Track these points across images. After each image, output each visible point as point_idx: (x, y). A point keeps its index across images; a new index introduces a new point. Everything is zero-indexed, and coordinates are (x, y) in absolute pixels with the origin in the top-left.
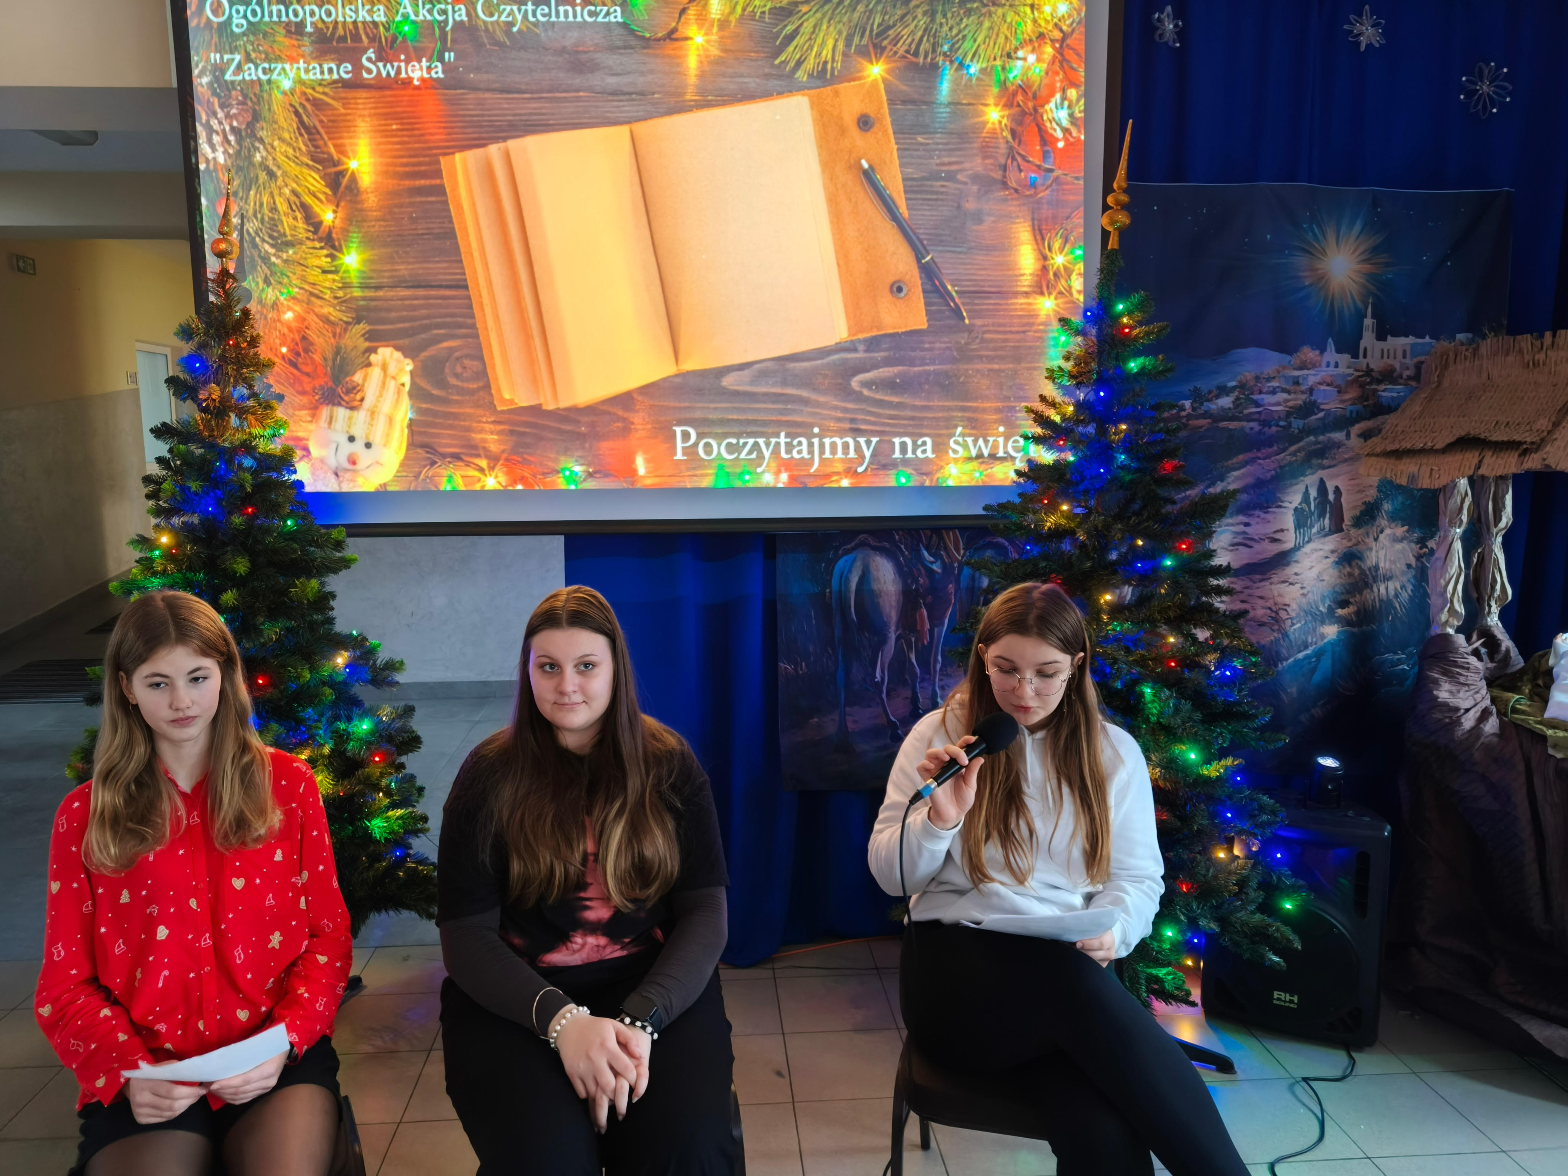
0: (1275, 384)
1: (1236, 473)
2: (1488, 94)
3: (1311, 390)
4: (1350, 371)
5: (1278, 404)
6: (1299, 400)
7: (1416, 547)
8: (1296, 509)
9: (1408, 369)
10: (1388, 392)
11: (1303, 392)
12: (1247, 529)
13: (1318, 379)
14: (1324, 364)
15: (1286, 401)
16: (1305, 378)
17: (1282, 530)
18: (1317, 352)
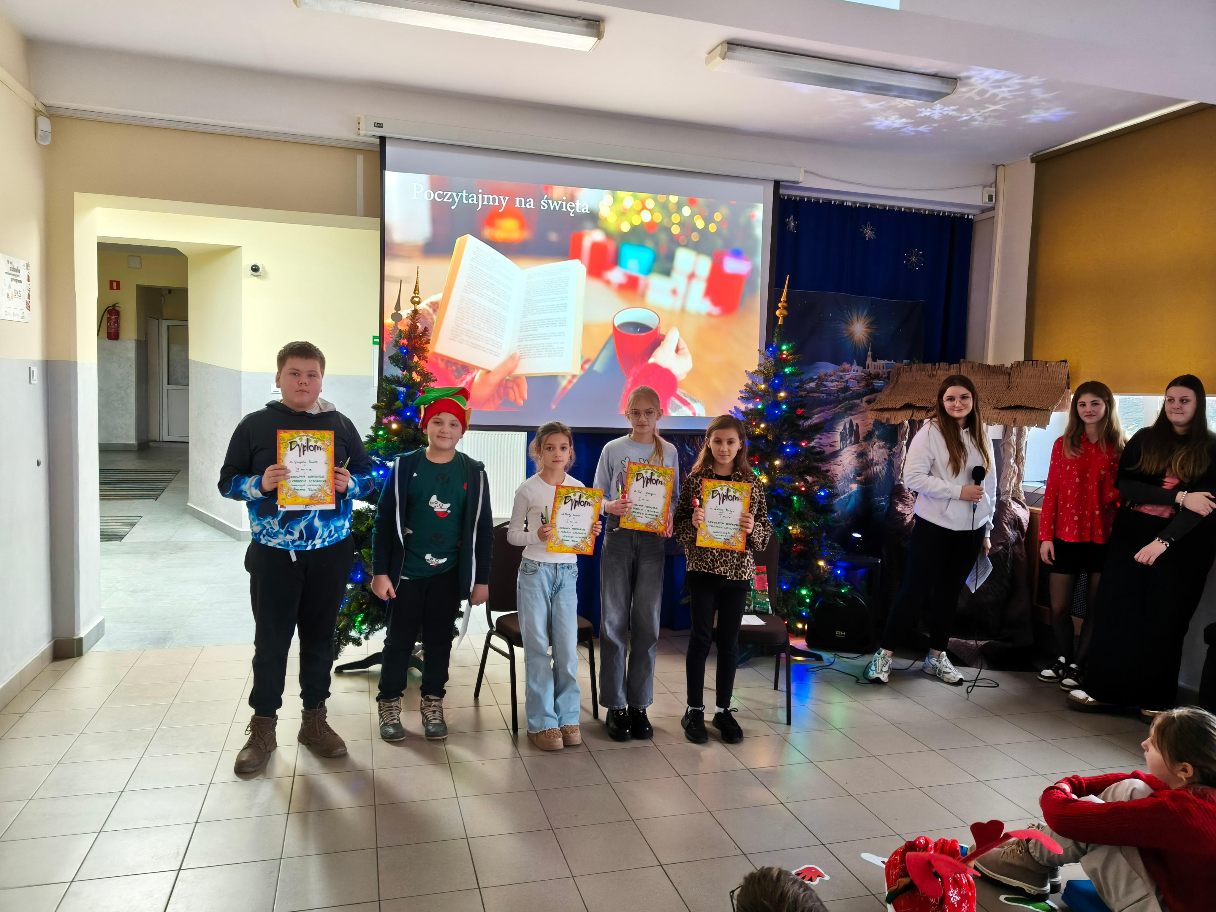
0: (833, 378)
1: (816, 416)
2: (915, 263)
3: (847, 381)
4: (863, 374)
5: (834, 387)
6: (842, 385)
7: (888, 451)
8: (841, 432)
9: (884, 374)
10: (878, 383)
11: (844, 382)
12: (820, 441)
13: (849, 376)
14: (852, 370)
15: (837, 385)
16: (845, 376)
17: (835, 442)
18: (849, 365)
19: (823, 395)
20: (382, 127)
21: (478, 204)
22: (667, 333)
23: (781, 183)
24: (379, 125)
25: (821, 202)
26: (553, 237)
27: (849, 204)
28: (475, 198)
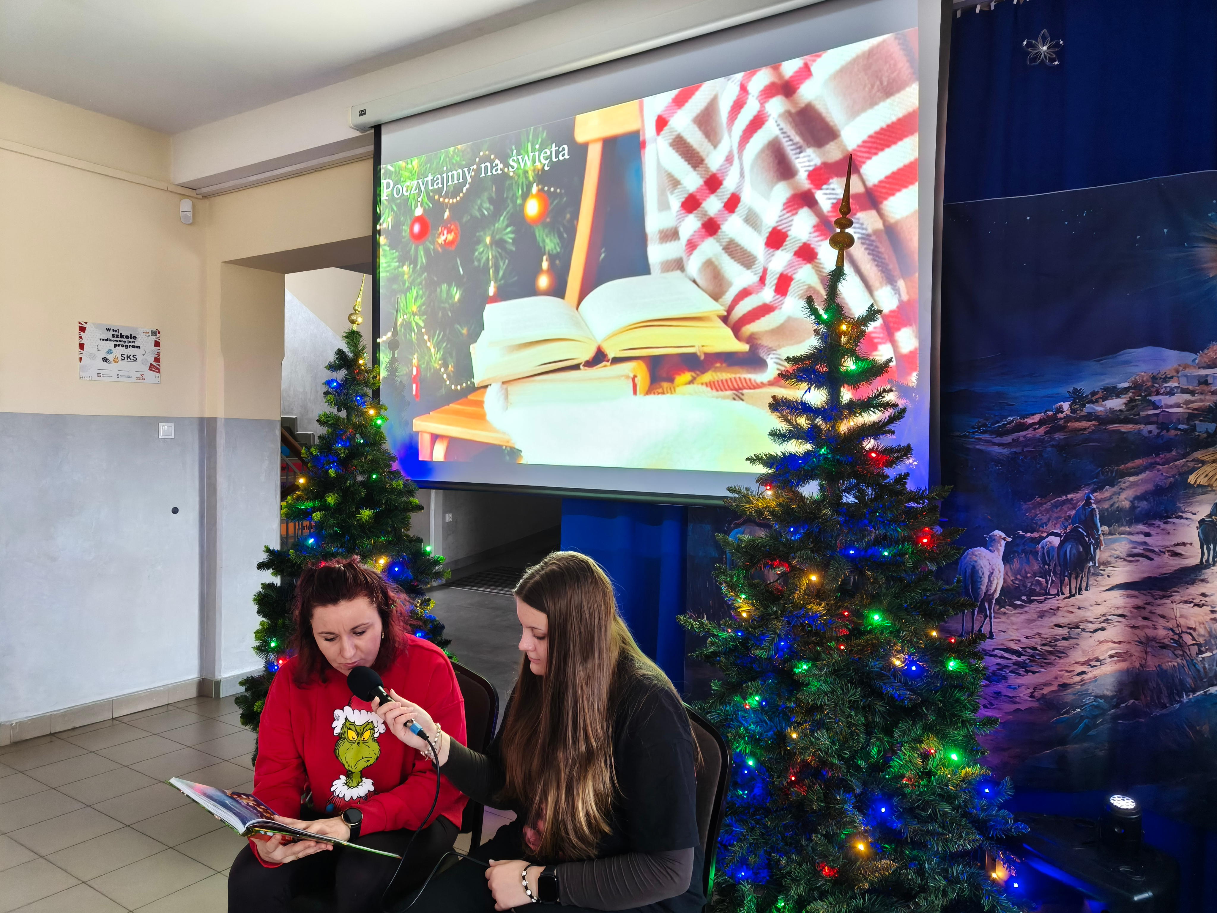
6: (1208, 401)
19: (1148, 427)
20: (365, 114)
24: (362, 113)
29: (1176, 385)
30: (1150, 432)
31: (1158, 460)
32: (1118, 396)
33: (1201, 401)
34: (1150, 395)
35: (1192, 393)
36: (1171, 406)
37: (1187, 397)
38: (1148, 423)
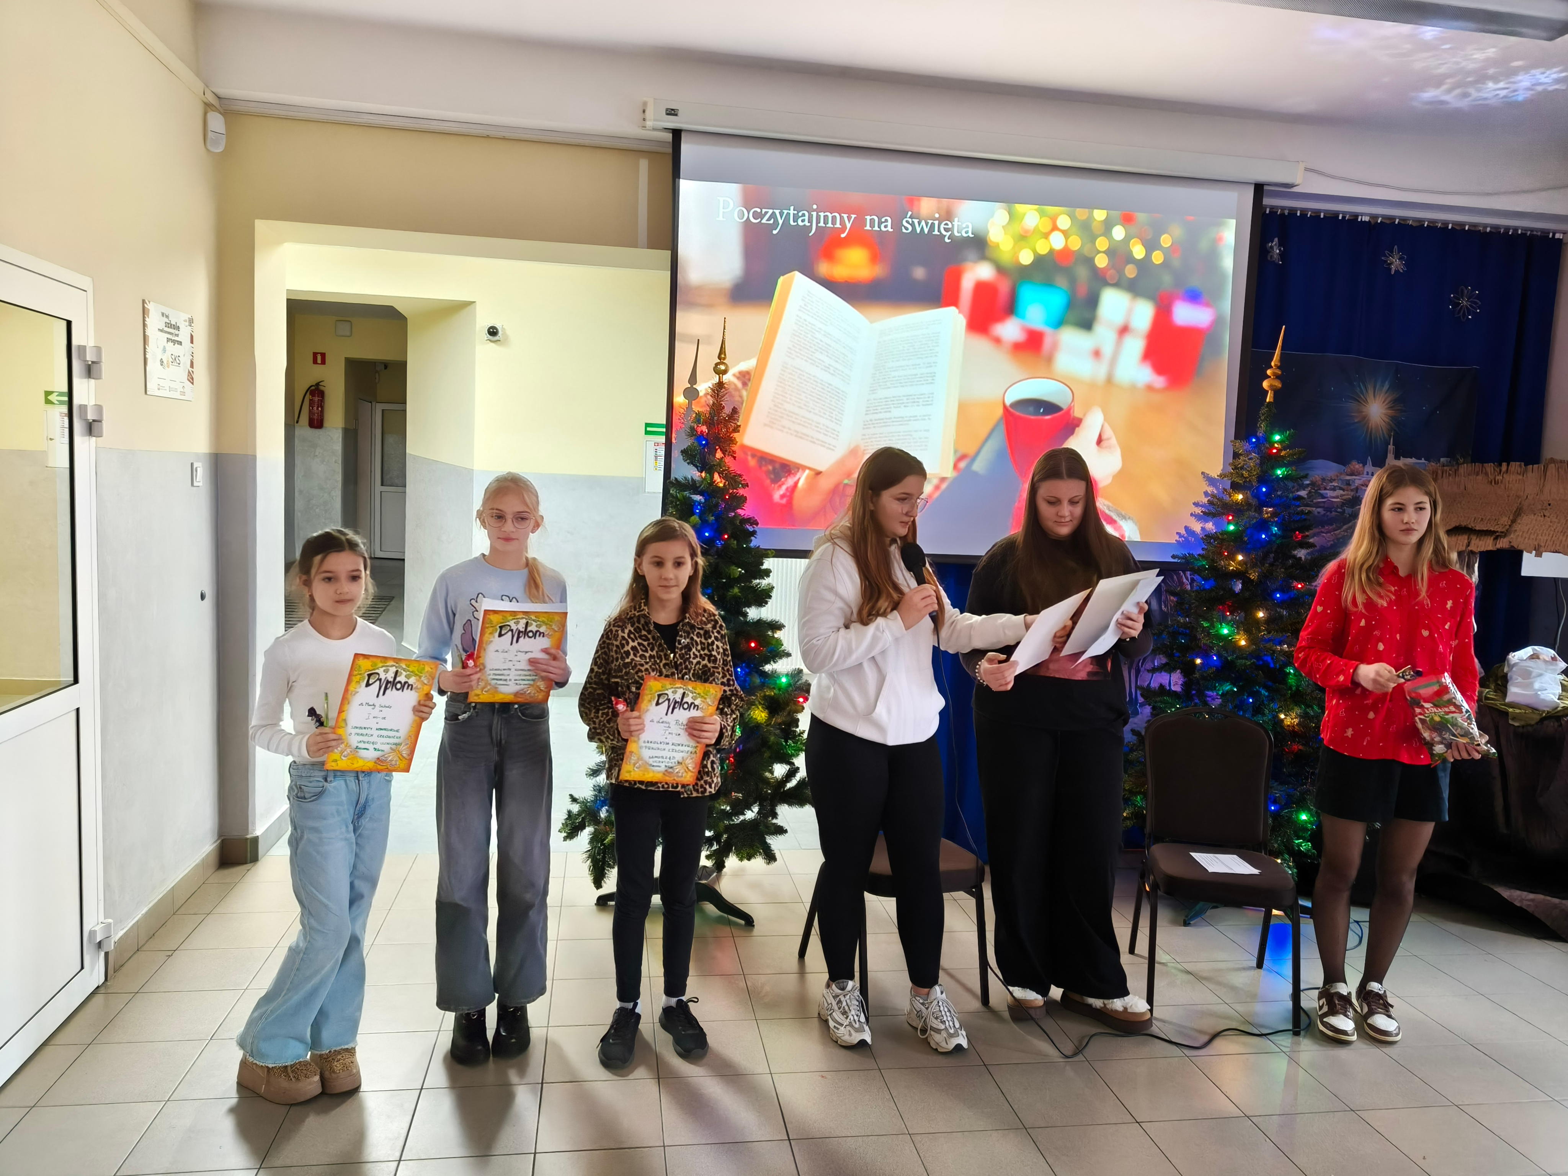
2: (1467, 307)
5: (1337, 497)
6: (1349, 495)
11: (1352, 490)
15: (1342, 495)
16: (1354, 482)
18: (1361, 465)
19: (1319, 510)
20: (676, 115)
21: (811, 225)
22: (1085, 415)
23: (1266, 188)
24: (672, 112)
25: (1322, 216)
26: (919, 273)
27: (1366, 219)
28: (806, 218)
29: (1336, 484)
30: (1319, 513)
31: (1323, 530)
32: (1304, 490)
33: (1348, 495)
34: (1320, 489)
35: (1344, 490)
36: (1334, 498)
37: (1341, 492)
38: (1317, 507)
